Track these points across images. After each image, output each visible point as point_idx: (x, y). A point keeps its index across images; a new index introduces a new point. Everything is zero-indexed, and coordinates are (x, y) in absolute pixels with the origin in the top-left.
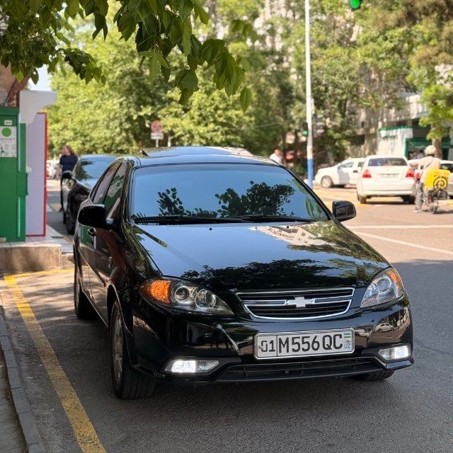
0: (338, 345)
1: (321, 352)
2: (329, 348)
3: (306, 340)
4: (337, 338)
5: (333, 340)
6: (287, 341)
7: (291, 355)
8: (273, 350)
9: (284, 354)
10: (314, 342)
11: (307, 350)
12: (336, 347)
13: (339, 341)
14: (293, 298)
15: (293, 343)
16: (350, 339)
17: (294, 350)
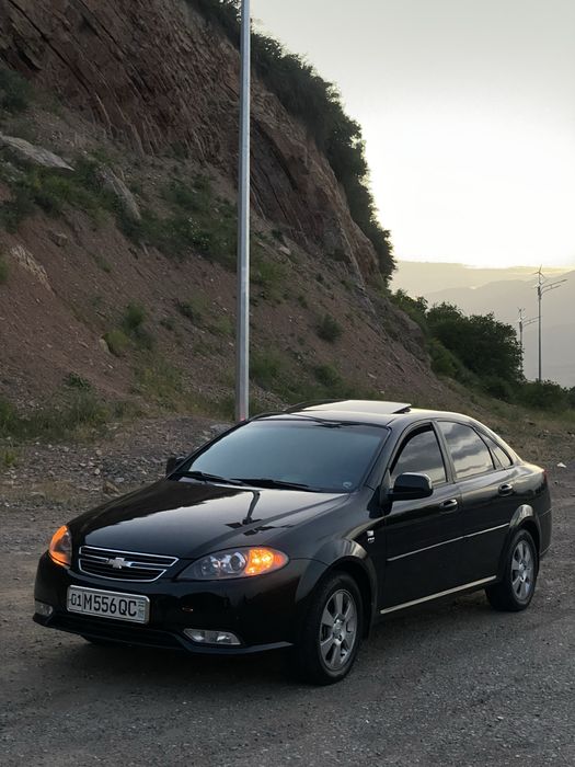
0: (132, 612)
1: (117, 615)
2: (124, 614)
3: (105, 601)
4: (132, 604)
5: (128, 605)
6: (90, 599)
7: (93, 613)
8: (79, 605)
9: (88, 611)
10: (112, 604)
11: (106, 611)
12: (130, 615)
13: (133, 609)
14: (114, 558)
15: (96, 602)
16: (143, 609)
17: (95, 609)
